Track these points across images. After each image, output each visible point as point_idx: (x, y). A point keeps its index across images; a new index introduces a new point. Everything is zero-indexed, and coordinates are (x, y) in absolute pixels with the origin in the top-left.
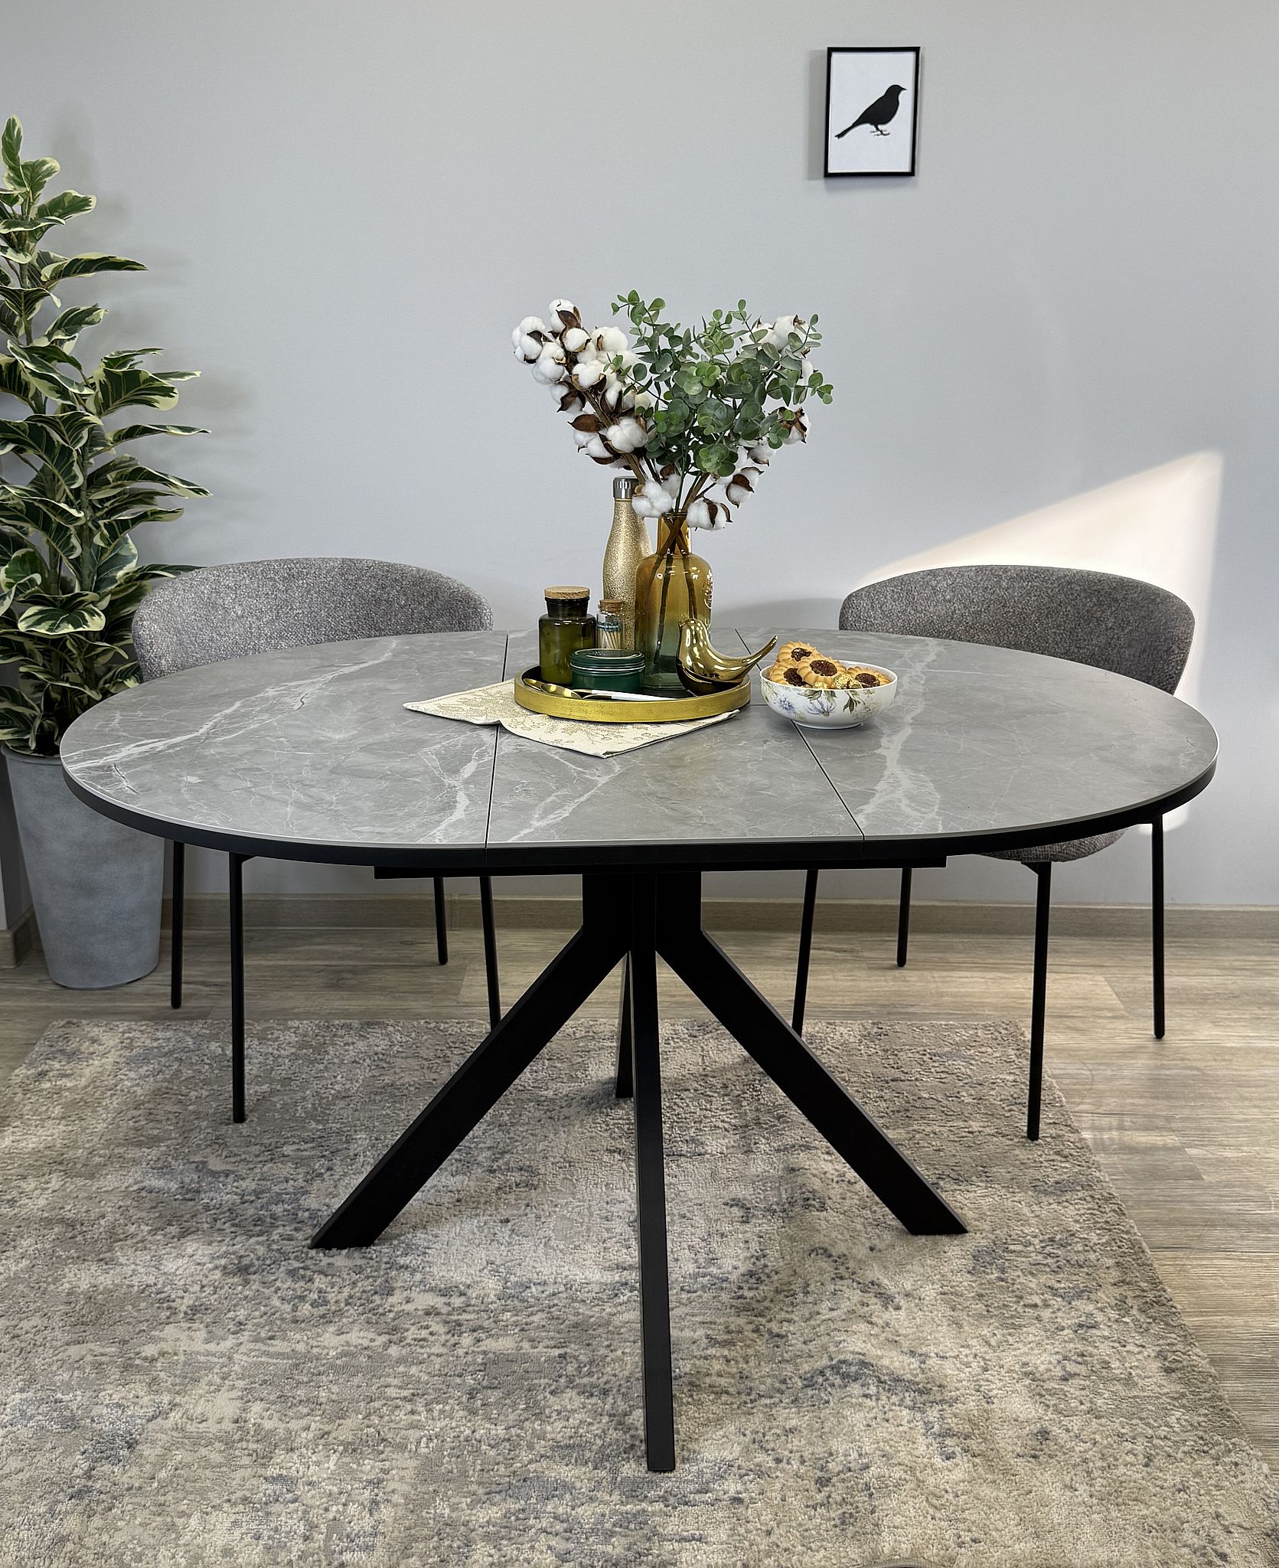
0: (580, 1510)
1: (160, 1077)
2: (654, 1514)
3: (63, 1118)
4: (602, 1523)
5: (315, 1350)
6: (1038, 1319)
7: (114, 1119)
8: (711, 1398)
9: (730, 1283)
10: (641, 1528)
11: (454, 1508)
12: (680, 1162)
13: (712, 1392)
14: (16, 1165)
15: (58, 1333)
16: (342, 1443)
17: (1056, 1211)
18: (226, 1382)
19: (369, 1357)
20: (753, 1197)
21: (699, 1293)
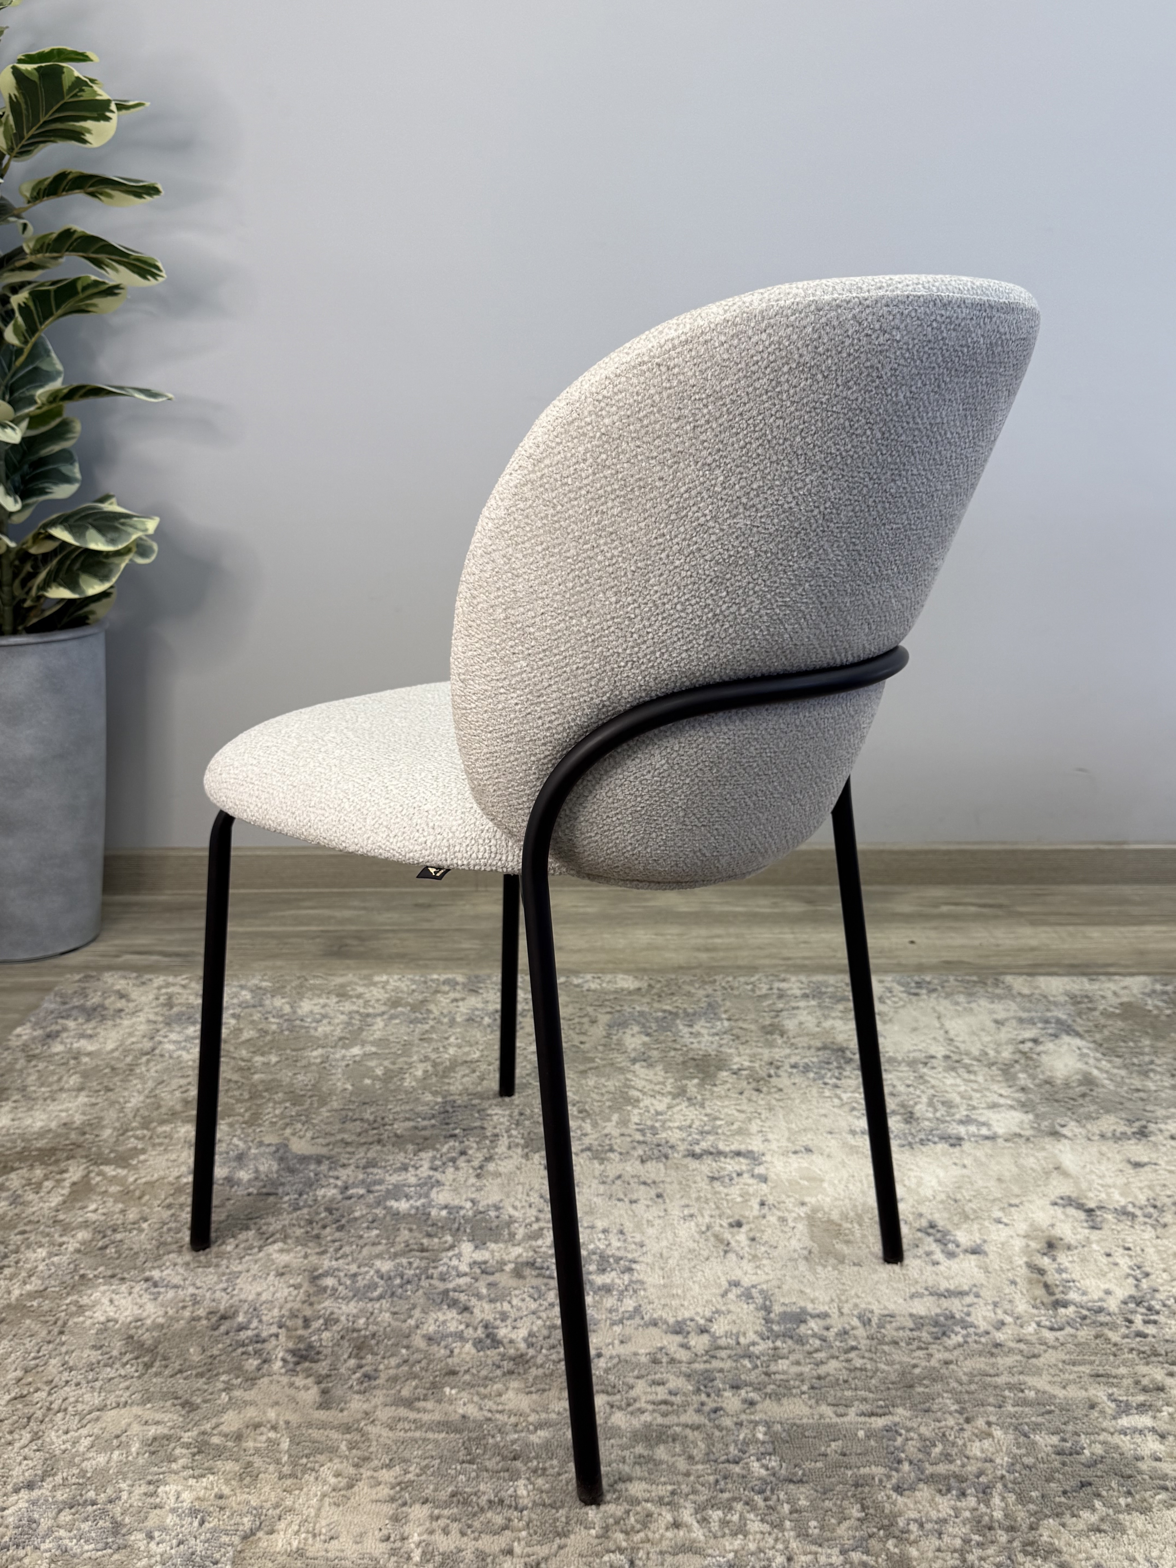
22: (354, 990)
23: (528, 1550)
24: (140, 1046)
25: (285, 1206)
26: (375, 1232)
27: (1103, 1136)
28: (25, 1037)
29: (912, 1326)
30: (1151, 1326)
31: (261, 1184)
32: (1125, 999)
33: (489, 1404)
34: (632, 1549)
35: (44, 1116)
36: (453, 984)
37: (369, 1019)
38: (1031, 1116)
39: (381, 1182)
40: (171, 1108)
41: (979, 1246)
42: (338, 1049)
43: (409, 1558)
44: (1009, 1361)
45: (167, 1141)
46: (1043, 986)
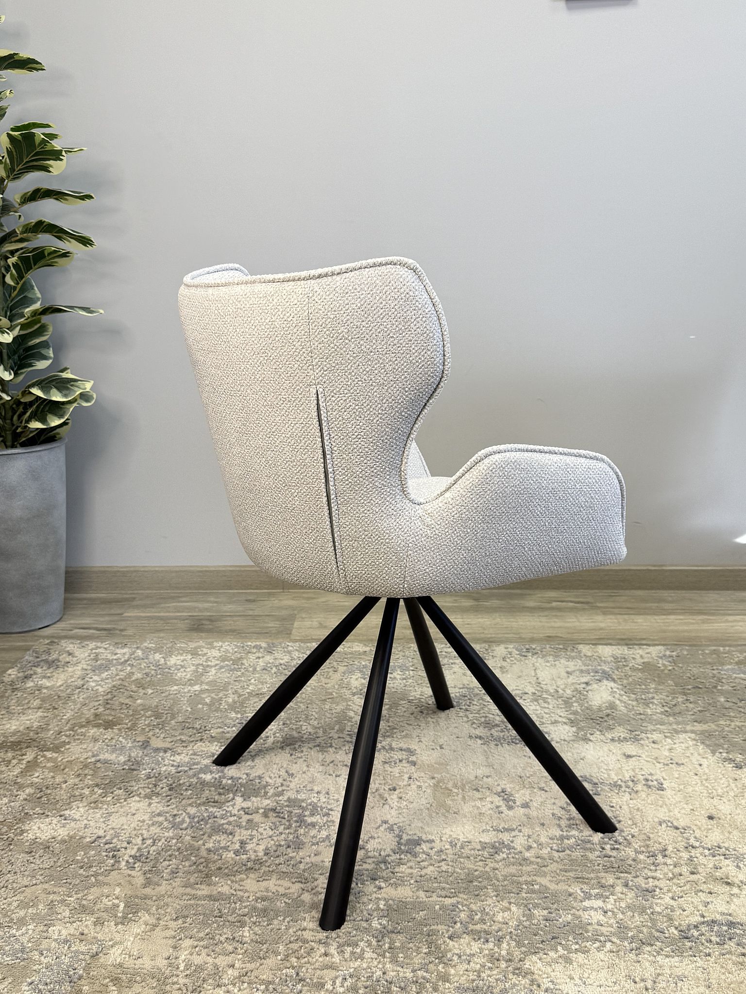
22: (202, 651)
23: (244, 966)
24: (76, 683)
25: (142, 776)
26: (190, 792)
27: (613, 740)
28: (13, 676)
29: (479, 847)
30: (614, 851)
31: (131, 763)
32: (646, 660)
33: (237, 886)
34: (300, 967)
35: (17, 723)
36: (258, 648)
37: (208, 669)
38: (574, 729)
39: (197, 764)
40: (87, 719)
41: (527, 803)
42: (186, 686)
43: (178, 968)
44: (529, 869)
45: (82, 737)
46: (600, 652)
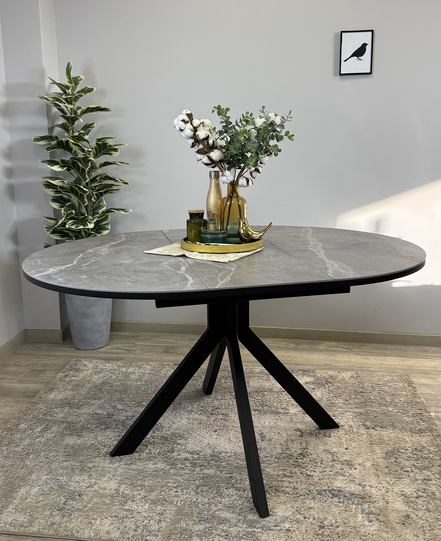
0: (231, 529)
1: (105, 378)
2: (258, 532)
3: (72, 390)
4: (239, 534)
5: (146, 469)
6: (409, 476)
7: (88, 391)
8: (282, 495)
9: (293, 456)
10: (253, 537)
11: (187, 525)
12: (279, 415)
13: (283, 493)
14: (54, 404)
15: (61, 457)
16: (151, 500)
17: (418, 439)
18: (114, 477)
19: (164, 472)
20: (305, 428)
21: (282, 459)
